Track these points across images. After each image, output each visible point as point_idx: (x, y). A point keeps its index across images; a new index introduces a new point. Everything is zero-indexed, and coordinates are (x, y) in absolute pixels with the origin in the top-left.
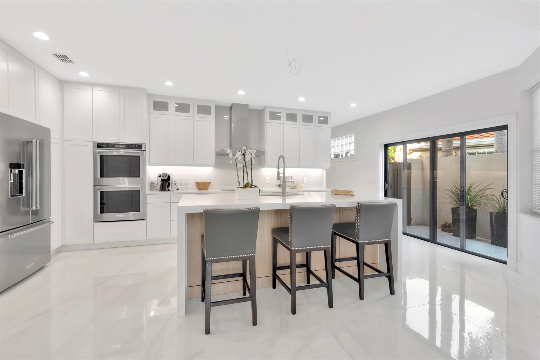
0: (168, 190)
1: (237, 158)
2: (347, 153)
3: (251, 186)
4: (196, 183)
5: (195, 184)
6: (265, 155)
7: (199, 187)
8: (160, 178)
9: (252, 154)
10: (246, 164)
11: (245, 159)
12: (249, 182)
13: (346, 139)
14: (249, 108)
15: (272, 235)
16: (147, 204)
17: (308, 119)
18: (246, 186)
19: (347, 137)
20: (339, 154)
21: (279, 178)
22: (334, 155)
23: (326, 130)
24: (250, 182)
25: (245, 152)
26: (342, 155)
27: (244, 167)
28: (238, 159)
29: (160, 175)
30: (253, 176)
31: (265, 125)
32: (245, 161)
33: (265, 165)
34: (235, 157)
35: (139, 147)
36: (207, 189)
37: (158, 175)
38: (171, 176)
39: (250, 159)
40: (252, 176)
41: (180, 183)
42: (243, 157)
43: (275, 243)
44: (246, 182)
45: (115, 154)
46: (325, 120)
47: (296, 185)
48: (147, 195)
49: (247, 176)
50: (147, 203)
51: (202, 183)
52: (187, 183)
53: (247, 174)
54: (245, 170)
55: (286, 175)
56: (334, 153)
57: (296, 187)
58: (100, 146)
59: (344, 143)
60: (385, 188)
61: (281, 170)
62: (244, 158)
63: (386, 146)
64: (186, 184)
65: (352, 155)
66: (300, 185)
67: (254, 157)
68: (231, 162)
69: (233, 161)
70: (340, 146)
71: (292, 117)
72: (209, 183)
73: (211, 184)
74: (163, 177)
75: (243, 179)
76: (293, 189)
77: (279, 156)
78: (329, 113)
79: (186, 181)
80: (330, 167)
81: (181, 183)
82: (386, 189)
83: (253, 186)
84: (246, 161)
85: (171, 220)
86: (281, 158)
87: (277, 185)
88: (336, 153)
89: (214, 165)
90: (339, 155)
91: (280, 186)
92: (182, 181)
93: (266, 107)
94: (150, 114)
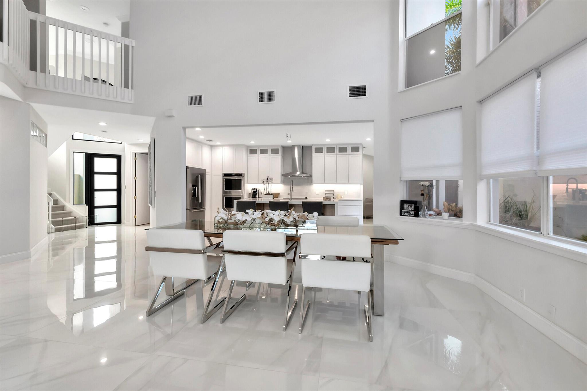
0: (257, 197)
3: (270, 194)
6: (312, 177)
17: (342, 150)
23: (358, 156)
31: (312, 157)
35: (241, 175)
36: (278, 198)
37: (252, 189)
38: (258, 190)
45: (236, 179)
46: (355, 149)
58: (226, 175)
71: (331, 150)
72: (279, 194)
74: (254, 190)
78: (360, 144)
89: (282, 183)
94: (248, 157)
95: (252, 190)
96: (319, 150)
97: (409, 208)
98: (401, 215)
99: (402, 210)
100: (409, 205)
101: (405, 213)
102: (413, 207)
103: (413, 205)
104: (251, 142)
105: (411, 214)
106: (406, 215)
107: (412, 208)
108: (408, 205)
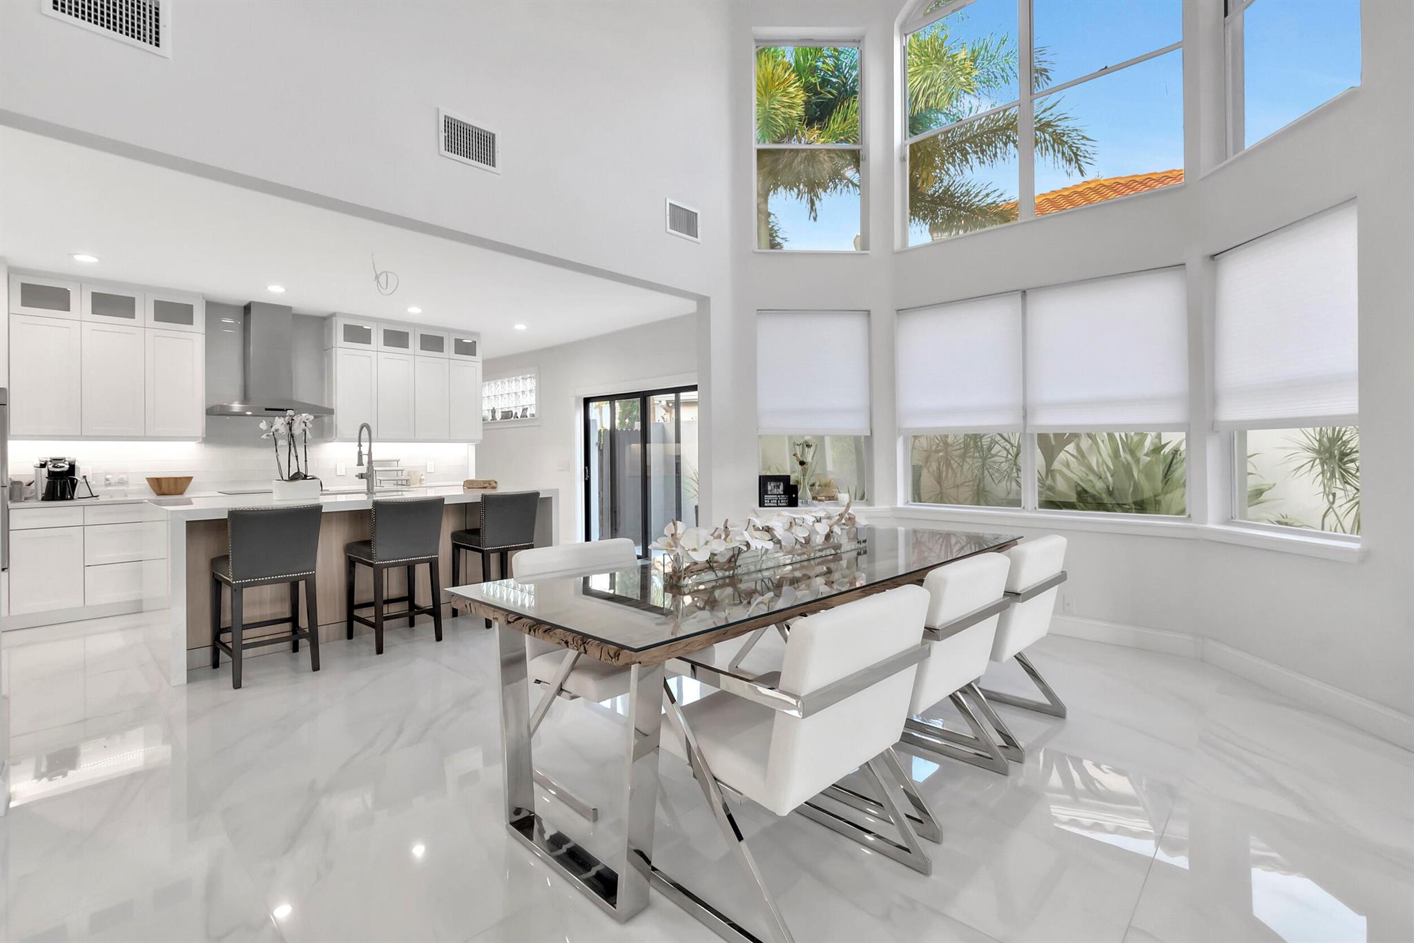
0: (72, 498)
1: (277, 430)
2: (525, 410)
3: (305, 477)
4: (148, 479)
5: (147, 482)
6: (334, 416)
7: (160, 488)
8: (43, 469)
9: (305, 423)
10: (293, 440)
11: (293, 432)
12: (300, 471)
13: (523, 382)
14: (294, 312)
15: (345, 553)
16: (10, 532)
17: (432, 343)
18: (296, 477)
19: (526, 379)
20: (511, 411)
21: (360, 463)
22: (502, 412)
23: (472, 366)
24: (303, 471)
25: (292, 420)
26: (516, 413)
27: (290, 445)
28: (280, 432)
29: (43, 463)
30: (307, 459)
31: (334, 351)
32: (291, 435)
33: (334, 437)
34: (273, 429)
36: (181, 493)
37: (38, 463)
39: (302, 431)
40: (306, 461)
41: (103, 479)
42: (288, 428)
43: (351, 564)
44: (293, 471)
47: (408, 478)
48: (11, 511)
49: (297, 459)
50: (11, 529)
51: (168, 479)
52: (125, 480)
53: (297, 456)
54: (293, 450)
55: (373, 458)
56: (502, 409)
57: (407, 480)
59: (521, 390)
60: (585, 477)
61: (365, 450)
62: (290, 429)
63: (587, 401)
64: (122, 483)
65: (533, 415)
66: (419, 479)
67: (309, 429)
68: (264, 436)
69: (268, 436)
70: (513, 395)
71: (396, 338)
72: (190, 479)
73: (193, 480)
75: (289, 466)
76: (402, 485)
77: (360, 424)
78: (477, 334)
79: (121, 476)
80: (481, 438)
81: (107, 480)
82: (587, 479)
83: (308, 478)
84: (295, 435)
85: (84, 566)
86: (365, 428)
87: (356, 476)
88: (507, 410)
89: (203, 438)
90: (510, 413)
91: (361, 476)
92: (108, 476)
93: (334, 315)
94: (11, 315)
95: (43, 466)
96: (358, 334)
97: (775, 491)
98: (762, 504)
99: (766, 496)
100: (775, 484)
101: (770, 501)
102: (782, 487)
103: (782, 484)
104: (77, 257)
105: (780, 502)
106: (772, 505)
107: (781, 490)
108: (773, 484)
